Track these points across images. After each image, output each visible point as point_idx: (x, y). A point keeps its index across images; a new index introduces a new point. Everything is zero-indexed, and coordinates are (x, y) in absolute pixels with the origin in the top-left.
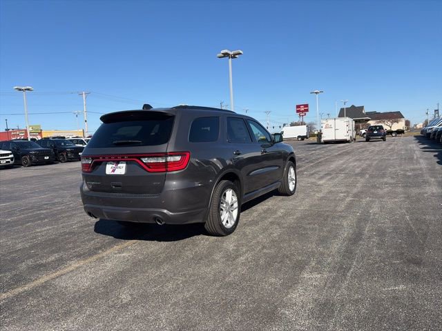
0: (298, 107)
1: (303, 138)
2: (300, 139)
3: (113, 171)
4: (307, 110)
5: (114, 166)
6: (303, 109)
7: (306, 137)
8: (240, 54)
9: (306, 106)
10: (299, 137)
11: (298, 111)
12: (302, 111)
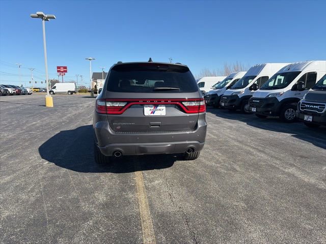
0: (59, 68)
1: (72, 92)
2: (70, 93)
3: (153, 112)
4: (66, 71)
5: (153, 108)
6: (62, 70)
7: (74, 92)
8: (54, 18)
9: (65, 68)
10: (69, 91)
11: (58, 71)
12: (62, 72)
